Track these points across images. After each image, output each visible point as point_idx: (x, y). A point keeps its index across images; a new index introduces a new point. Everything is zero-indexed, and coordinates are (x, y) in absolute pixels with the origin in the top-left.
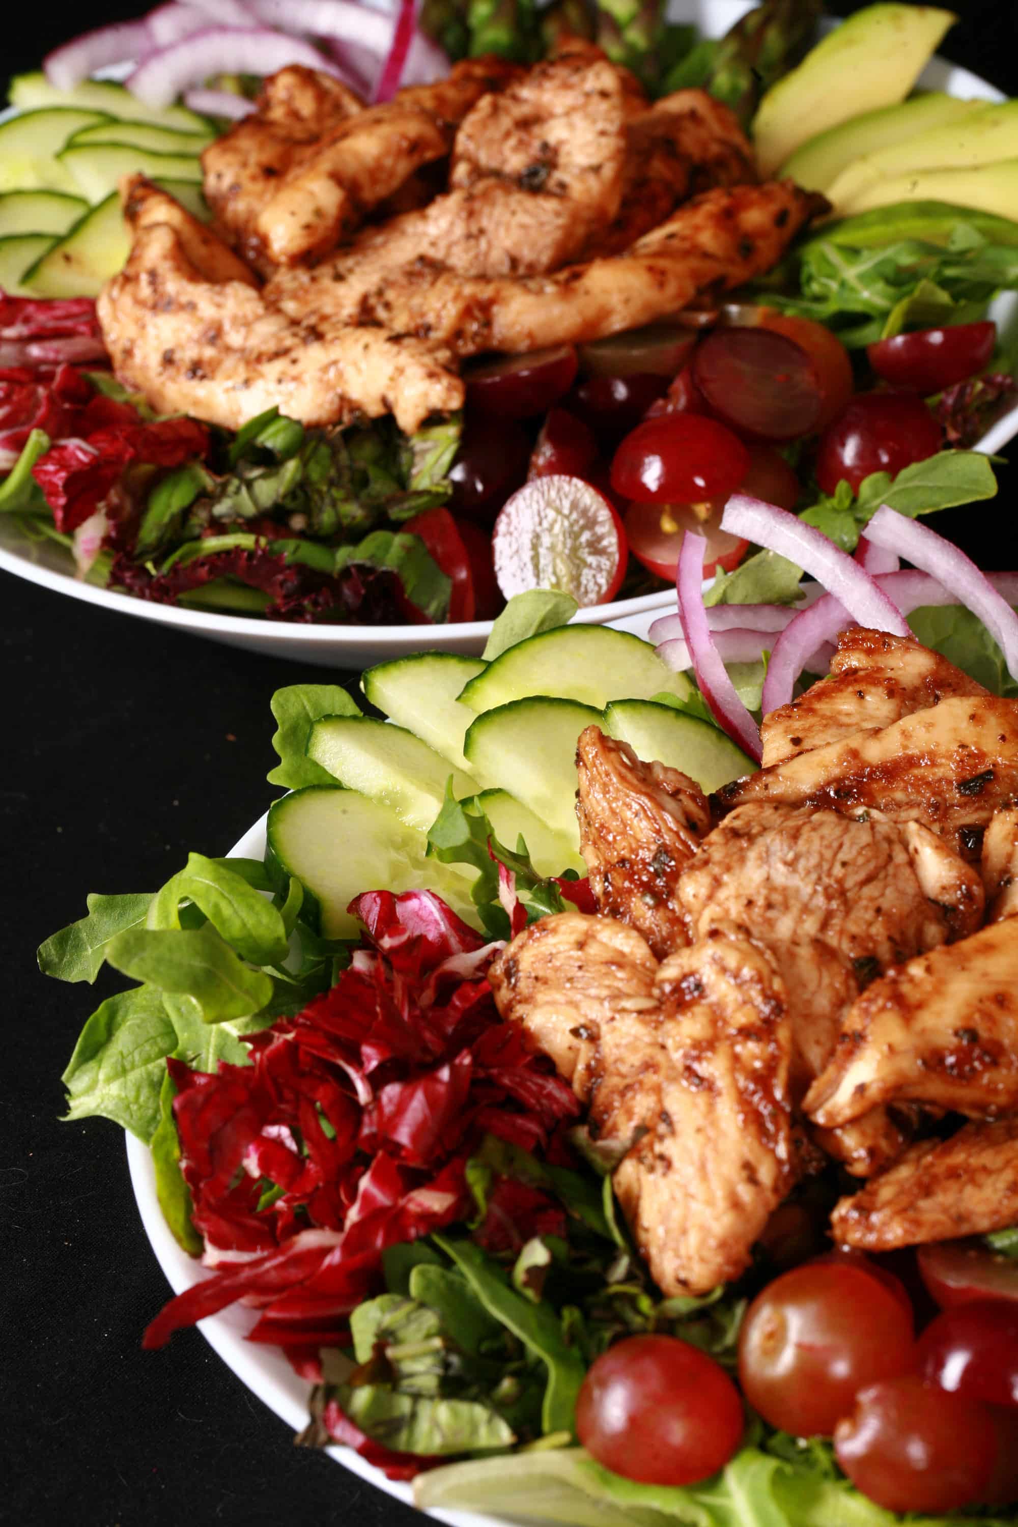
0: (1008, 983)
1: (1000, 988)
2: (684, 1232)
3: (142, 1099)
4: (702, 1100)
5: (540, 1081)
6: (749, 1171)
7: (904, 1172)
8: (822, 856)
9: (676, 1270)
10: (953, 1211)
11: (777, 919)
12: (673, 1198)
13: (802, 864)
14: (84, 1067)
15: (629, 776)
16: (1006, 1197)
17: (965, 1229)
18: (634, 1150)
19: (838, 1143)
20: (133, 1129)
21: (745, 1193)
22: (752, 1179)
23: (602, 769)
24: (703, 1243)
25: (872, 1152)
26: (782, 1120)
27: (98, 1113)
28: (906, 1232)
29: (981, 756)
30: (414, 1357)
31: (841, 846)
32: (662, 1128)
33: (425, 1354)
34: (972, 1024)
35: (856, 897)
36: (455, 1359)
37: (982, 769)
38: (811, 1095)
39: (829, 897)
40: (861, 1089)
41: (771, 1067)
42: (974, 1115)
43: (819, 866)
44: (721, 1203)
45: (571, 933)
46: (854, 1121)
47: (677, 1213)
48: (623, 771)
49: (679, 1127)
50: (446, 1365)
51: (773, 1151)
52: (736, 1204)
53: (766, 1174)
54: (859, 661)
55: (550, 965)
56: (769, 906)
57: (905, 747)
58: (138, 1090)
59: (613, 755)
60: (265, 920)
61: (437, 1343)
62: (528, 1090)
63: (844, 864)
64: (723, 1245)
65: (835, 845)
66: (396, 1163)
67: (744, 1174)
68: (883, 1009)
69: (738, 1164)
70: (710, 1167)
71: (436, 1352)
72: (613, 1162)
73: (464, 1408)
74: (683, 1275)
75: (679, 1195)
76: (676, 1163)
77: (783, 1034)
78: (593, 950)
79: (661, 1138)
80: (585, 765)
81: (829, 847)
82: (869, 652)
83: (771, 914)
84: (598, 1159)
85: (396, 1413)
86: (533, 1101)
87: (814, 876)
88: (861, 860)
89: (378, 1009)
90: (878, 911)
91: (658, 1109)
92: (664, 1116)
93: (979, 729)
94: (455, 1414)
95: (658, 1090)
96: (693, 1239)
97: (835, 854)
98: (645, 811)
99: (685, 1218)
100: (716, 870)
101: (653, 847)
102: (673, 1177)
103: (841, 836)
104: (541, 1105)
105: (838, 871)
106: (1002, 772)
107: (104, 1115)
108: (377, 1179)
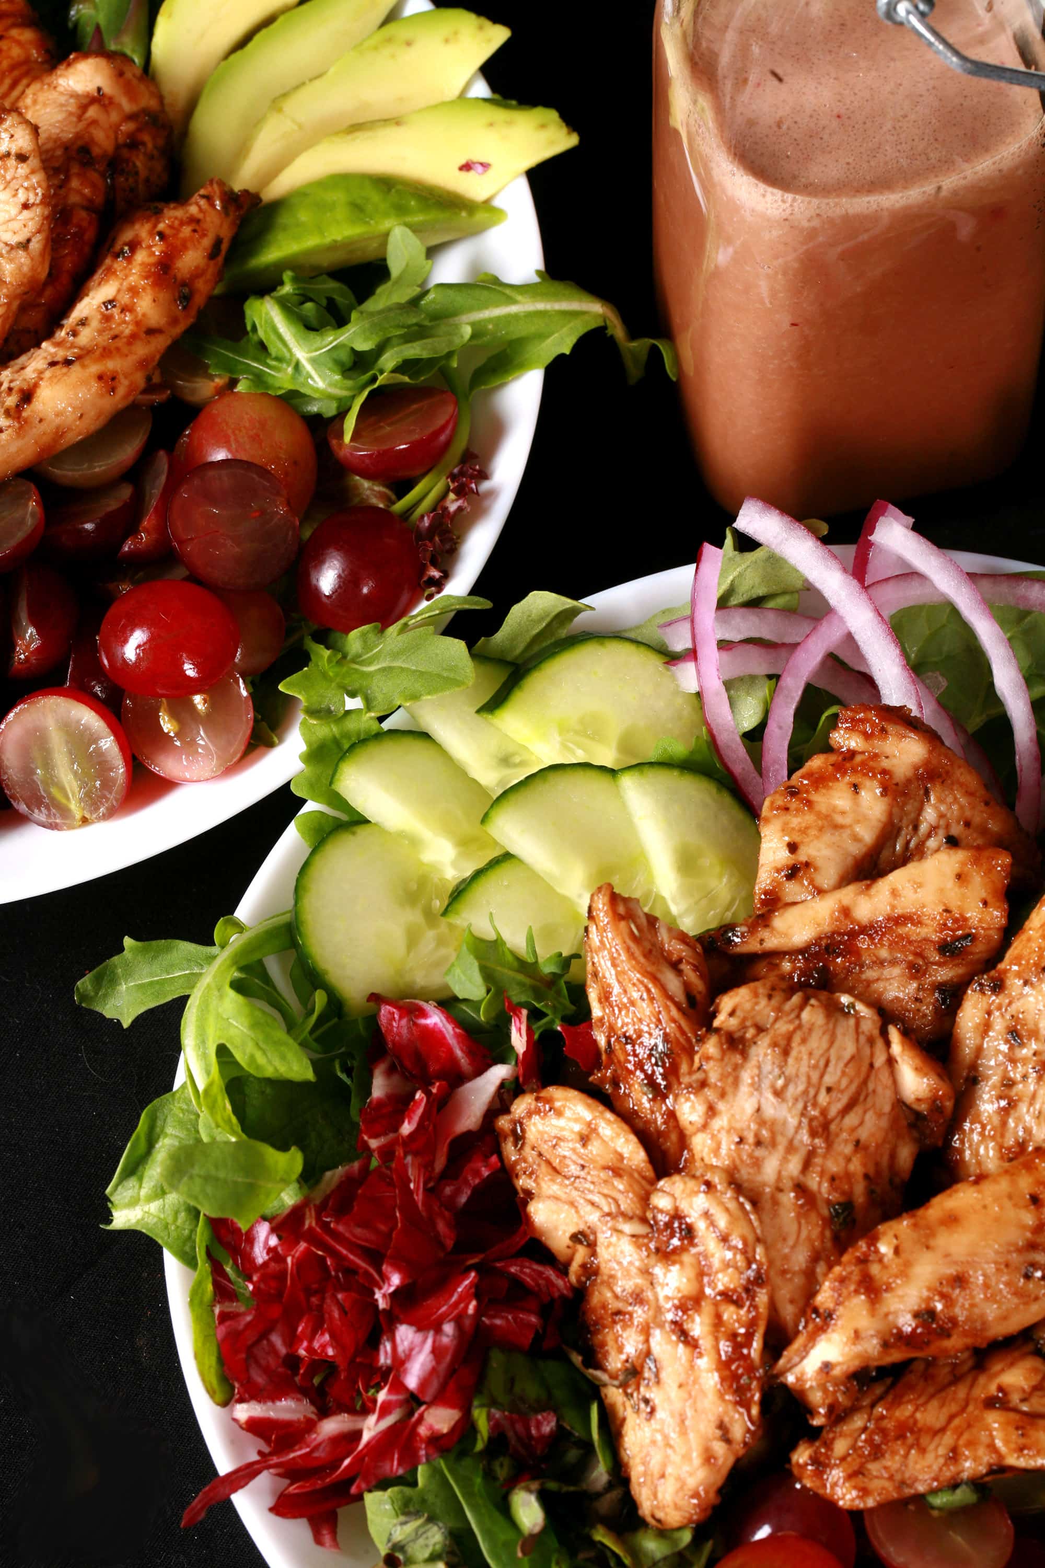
0: (965, 1263)
1: (960, 1267)
2: (663, 1476)
3: (179, 1222)
4: (686, 1354)
5: (540, 1268)
6: (723, 1430)
7: (857, 1423)
8: (809, 1078)
9: (653, 1506)
10: (898, 1477)
11: (764, 1159)
12: (654, 1442)
13: (791, 1091)
14: (125, 1183)
16: (944, 1464)
19: (806, 1400)
20: (170, 1248)
21: (719, 1448)
22: (726, 1437)
24: (678, 1490)
25: (832, 1408)
26: (755, 1382)
27: (139, 1228)
28: (857, 1496)
29: (963, 921)
31: (827, 1064)
32: (649, 1374)
34: (930, 1305)
35: (838, 1130)
37: (962, 933)
38: (784, 1358)
39: (813, 1134)
40: (827, 1367)
41: (750, 1331)
43: (806, 1092)
44: (696, 1458)
45: (576, 1120)
49: (662, 1376)
51: (749, 1407)
52: (709, 1459)
53: (738, 1432)
54: (856, 742)
56: (758, 1143)
58: (176, 1213)
59: (623, 924)
60: (296, 1067)
63: (829, 1090)
65: (822, 1063)
67: (718, 1433)
69: (713, 1422)
70: (689, 1423)
74: (659, 1514)
75: (659, 1441)
77: (762, 1297)
78: (595, 1148)
79: (648, 1383)
80: (596, 924)
81: (816, 1067)
82: (867, 736)
83: (759, 1153)
87: (800, 1105)
88: (844, 1082)
89: (398, 1213)
90: (858, 1143)
91: (645, 1350)
92: (651, 1358)
93: (964, 890)
95: (646, 1330)
96: (670, 1486)
97: (822, 1076)
99: (664, 1465)
100: (712, 1095)
102: (656, 1423)
103: (828, 1049)
105: (823, 1098)
107: (144, 1231)
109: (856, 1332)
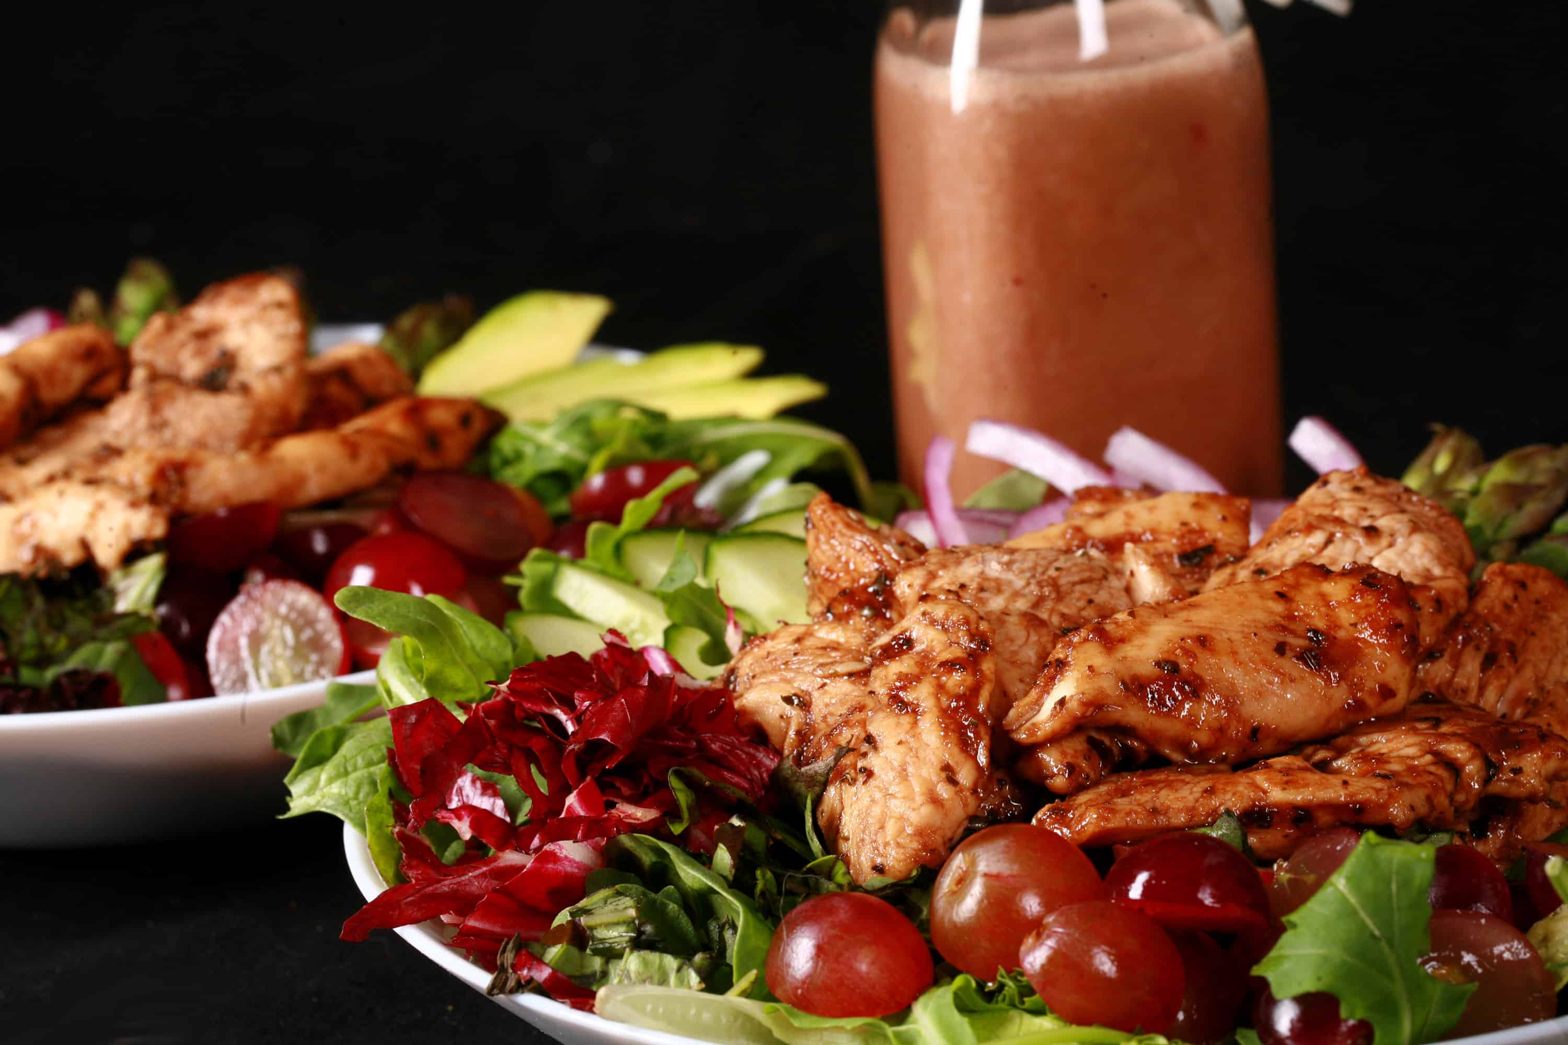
0: (1210, 629)
1: (1203, 632)
2: (882, 827)
3: (361, 796)
4: (906, 720)
5: (752, 751)
6: (949, 774)
7: (1103, 789)
8: (1037, 562)
9: (872, 860)
10: (1149, 806)
11: (988, 599)
12: (873, 801)
13: (1015, 567)
14: (307, 772)
15: (854, 524)
16: (1202, 797)
17: (1162, 820)
18: (836, 774)
19: (1040, 764)
20: (351, 820)
21: (944, 791)
22: (952, 780)
23: (828, 522)
24: (902, 831)
25: (1071, 767)
26: (982, 730)
27: (318, 809)
28: (1101, 818)
29: (1201, 532)
30: (609, 925)
31: (1056, 560)
32: (865, 747)
33: (617, 924)
34: (1172, 658)
35: (1070, 591)
36: (648, 928)
37: (1201, 542)
38: (1012, 713)
39: (1040, 585)
40: (1062, 702)
41: (975, 691)
42: (1176, 756)
43: (1034, 568)
44: (919, 799)
45: (790, 636)
46: (1054, 739)
47: (877, 810)
48: (848, 520)
49: (879, 744)
50: (640, 933)
51: (974, 758)
52: (934, 800)
53: (965, 776)
54: (1092, 507)
55: (767, 660)
56: (982, 589)
57: (1127, 524)
58: (359, 788)
61: (632, 912)
62: (738, 757)
63: (1058, 569)
64: (920, 833)
65: (1051, 558)
66: (605, 799)
67: (944, 775)
68: (1086, 640)
69: (937, 765)
70: (910, 769)
71: (629, 923)
72: (817, 789)
73: (654, 957)
74: (879, 861)
75: (878, 795)
76: (876, 770)
77: (987, 666)
78: (809, 642)
79: (865, 755)
80: (814, 526)
81: (1044, 558)
82: (1103, 501)
83: (984, 595)
84: (801, 787)
85: (588, 971)
86: (742, 768)
87: (1028, 575)
88: (1074, 569)
90: (1090, 601)
91: (863, 735)
92: (869, 739)
93: (1200, 513)
94: (645, 963)
95: (863, 723)
96: (891, 828)
97: (1051, 565)
98: (868, 547)
99: (883, 813)
100: (932, 568)
101: (875, 574)
102: (872, 782)
103: (1057, 556)
104: (751, 774)
105: (1052, 572)
106: (1221, 548)
107: (323, 810)
108: (582, 798)
109: (1091, 668)
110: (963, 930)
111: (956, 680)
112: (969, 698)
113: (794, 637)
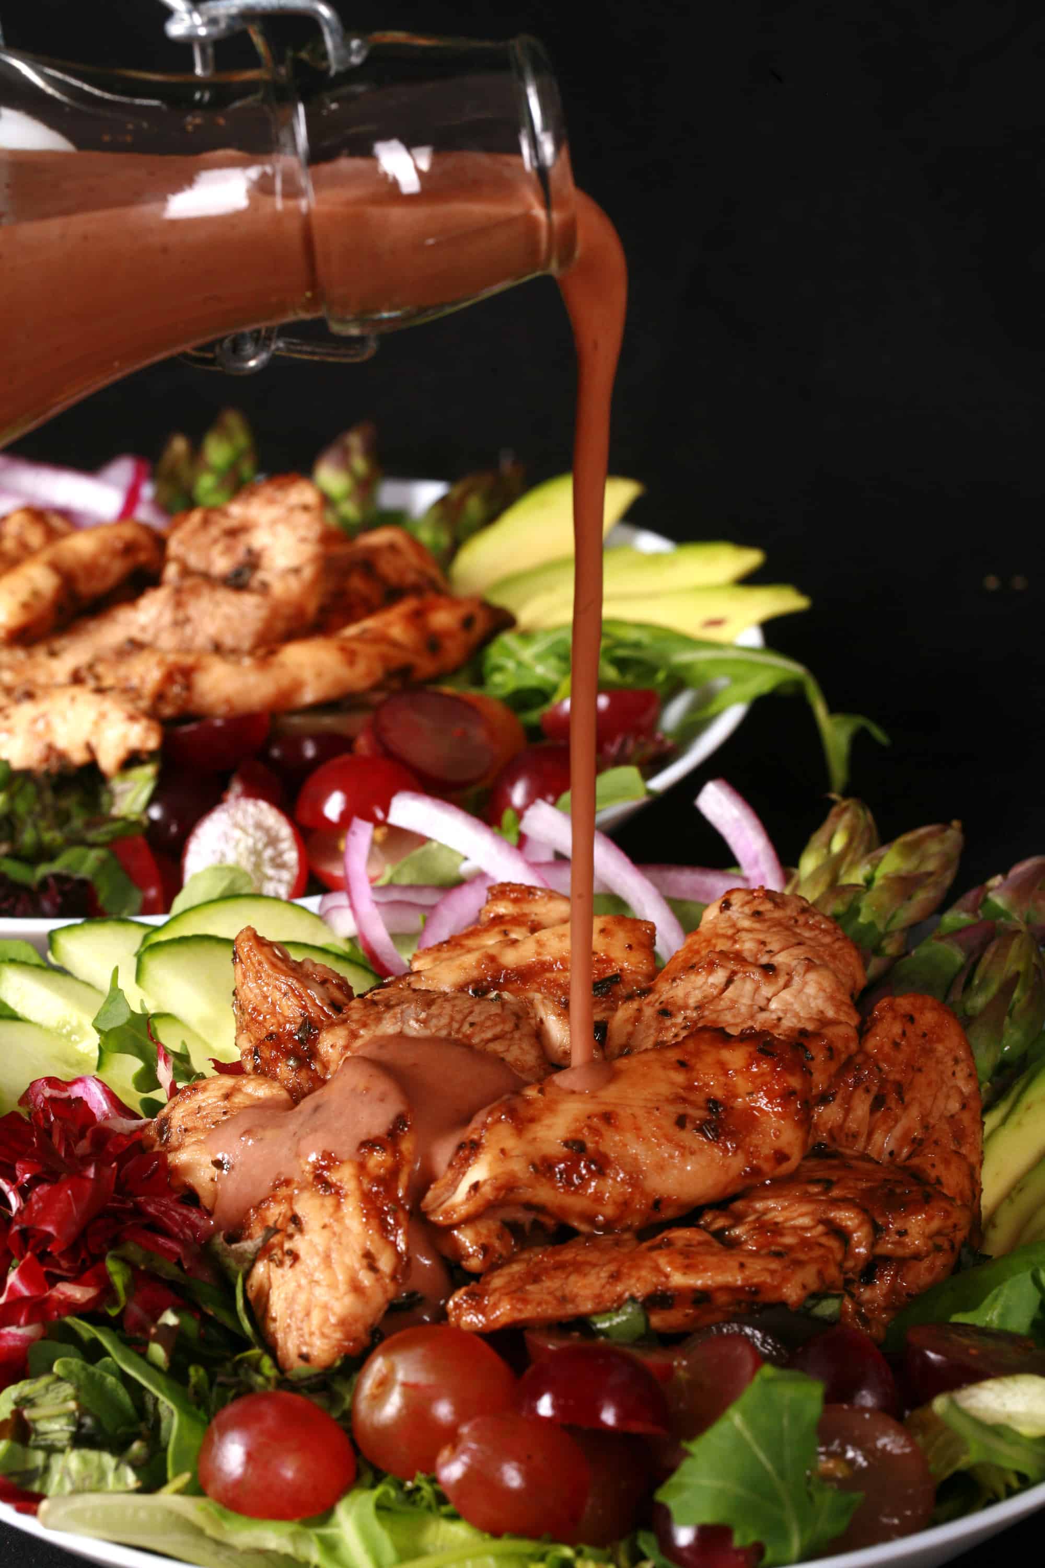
0: (615, 1105)
1: (609, 1108)
2: (308, 1314)
4: (329, 1202)
5: (185, 1212)
6: (369, 1259)
7: (516, 1268)
8: (452, 1019)
9: (299, 1347)
10: (559, 1294)
12: (299, 1286)
13: (433, 1022)
15: (280, 964)
16: (608, 1283)
17: (570, 1309)
18: (265, 1251)
19: (455, 1242)
21: (366, 1278)
22: (372, 1267)
23: (255, 960)
24: (326, 1320)
25: (485, 1249)
26: (401, 1216)
28: (513, 1308)
29: (609, 961)
30: (51, 1418)
31: (471, 1012)
32: (291, 1228)
33: (58, 1416)
34: (580, 1136)
36: (88, 1421)
37: (609, 973)
38: (430, 1195)
40: (476, 1187)
41: (394, 1171)
42: (584, 1228)
43: (449, 1025)
44: (343, 1287)
45: (219, 1089)
46: (469, 1220)
47: (302, 1298)
48: (274, 960)
49: (306, 1227)
50: (80, 1425)
51: (394, 1244)
52: (356, 1288)
53: (385, 1263)
54: (505, 908)
55: (198, 1115)
57: (539, 954)
59: (266, 949)
61: (72, 1405)
62: (172, 1218)
63: (472, 1024)
64: (343, 1323)
65: (467, 1011)
66: (45, 1269)
67: (365, 1262)
68: (499, 1121)
69: (360, 1253)
70: (334, 1256)
71: (70, 1414)
72: (246, 1265)
73: (93, 1456)
74: (305, 1349)
75: (303, 1281)
76: (302, 1254)
77: (406, 1146)
78: (238, 1099)
79: (291, 1237)
80: (241, 960)
81: (460, 1011)
82: (516, 901)
84: (231, 1262)
85: (31, 1466)
86: (176, 1230)
88: (489, 1024)
89: (35, 1140)
91: (289, 1214)
92: (295, 1219)
93: (608, 940)
94: (85, 1462)
95: (290, 1199)
96: (316, 1317)
97: (466, 1017)
98: (293, 991)
99: (309, 1300)
100: (354, 1026)
101: (300, 1020)
102: (298, 1267)
103: (472, 1006)
104: (184, 1234)
105: (466, 1029)
106: (628, 977)
108: (23, 1275)
109: (503, 1151)
110: (383, 1432)
111: (378, 1159)
112: (388, 1181)
113: (223, 1091)
